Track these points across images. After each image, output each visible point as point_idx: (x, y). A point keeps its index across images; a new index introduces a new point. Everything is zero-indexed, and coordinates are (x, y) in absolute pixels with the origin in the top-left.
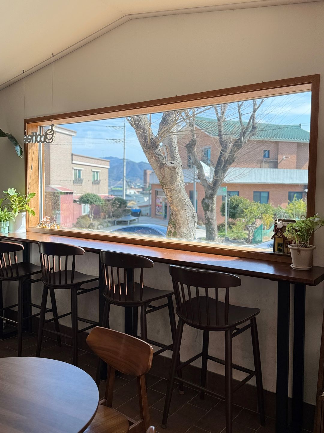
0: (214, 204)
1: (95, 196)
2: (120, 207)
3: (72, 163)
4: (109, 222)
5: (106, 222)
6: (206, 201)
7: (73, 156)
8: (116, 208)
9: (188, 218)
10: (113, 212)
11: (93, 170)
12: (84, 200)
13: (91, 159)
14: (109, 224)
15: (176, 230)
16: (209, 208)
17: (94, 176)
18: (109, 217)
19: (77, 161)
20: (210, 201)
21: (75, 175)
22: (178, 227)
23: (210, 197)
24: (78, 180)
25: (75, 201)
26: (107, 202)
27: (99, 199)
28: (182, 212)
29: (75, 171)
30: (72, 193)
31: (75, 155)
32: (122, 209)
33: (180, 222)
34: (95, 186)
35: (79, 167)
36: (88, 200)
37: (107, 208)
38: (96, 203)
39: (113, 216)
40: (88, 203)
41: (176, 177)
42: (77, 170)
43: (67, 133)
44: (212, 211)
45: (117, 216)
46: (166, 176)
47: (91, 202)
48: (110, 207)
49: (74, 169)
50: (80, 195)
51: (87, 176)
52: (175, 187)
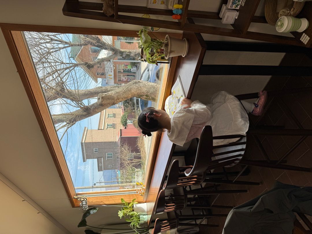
0: (126, 51)
1: (122, 118)
2: (128, 103)
3: (104, 129)
4: (137, 110)
5: (137, 112)
6: (124, 56)
7: (99, 129)
8: (129, 105)
9: (137, 87)
10: (131, 107)
11: (107, 117)
12: (125, 124)
13: (101, 119)
14: (138, 110)
15: (144, 95)
16: (129, 54)
17: (111, 117)
18: (134, 109)
19: (102, 126)
20: (124, 54)
21: (110, 127)
22: (142, 93)
23: (121, 54)
24: (114, 126)
25: (125, 128)
26: (126, 110)
27: (124, 115)
28: (133, 91)
29: (108, 127)
30: (121, 130)
31: (99, 128)
32: (130, 102)
33: (139, 92)
34: (117, 116)
35: (106, 125)
36: (125, 122)
37: (129, 110)
38: (126, 117)
39: (134, 107)
40: (126, 122)
41: (109, 96)
42: (107, 127)
43: (86, 132)
44: (130, 52)
45: (134, 104)
46: (108, 102)
47: (126, 120)
48: (128, 108)
49: (107, 128)
50: (122, 126)
51: (111, 121)
52: (115, 96)
